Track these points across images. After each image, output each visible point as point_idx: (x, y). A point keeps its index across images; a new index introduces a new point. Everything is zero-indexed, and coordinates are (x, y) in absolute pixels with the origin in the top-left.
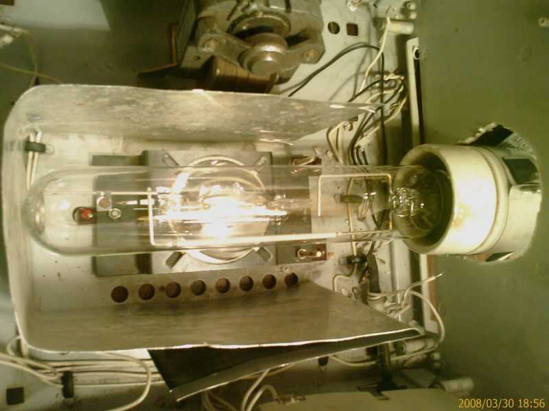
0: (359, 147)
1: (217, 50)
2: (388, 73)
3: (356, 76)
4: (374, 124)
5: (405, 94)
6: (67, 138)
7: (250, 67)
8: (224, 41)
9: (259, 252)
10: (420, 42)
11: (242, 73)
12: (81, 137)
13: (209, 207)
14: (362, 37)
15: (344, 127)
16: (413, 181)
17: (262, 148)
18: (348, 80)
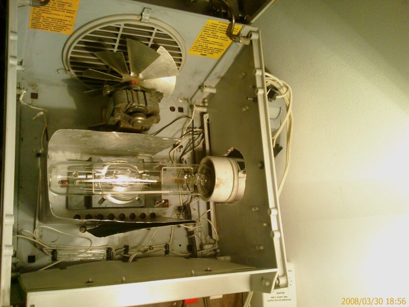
0: (183, 159)
1: (121, 118)
2: (196, 128)
3: (182, 129)
4: (191, 149)
5: (203, 137)
6: (57, 152)
7: (133, 125)
8: (124, 116)
9: (137, 200)
10: (209, 115)
11: (130, 126)
12: (63, 152)
13: (117, 178)
14: (185, 113)
15: (177, 150)
16: (204, 172)
17: (139, 158)
18: (179, 131)
